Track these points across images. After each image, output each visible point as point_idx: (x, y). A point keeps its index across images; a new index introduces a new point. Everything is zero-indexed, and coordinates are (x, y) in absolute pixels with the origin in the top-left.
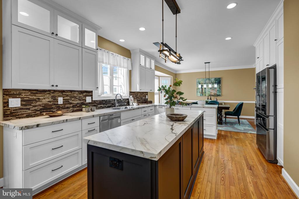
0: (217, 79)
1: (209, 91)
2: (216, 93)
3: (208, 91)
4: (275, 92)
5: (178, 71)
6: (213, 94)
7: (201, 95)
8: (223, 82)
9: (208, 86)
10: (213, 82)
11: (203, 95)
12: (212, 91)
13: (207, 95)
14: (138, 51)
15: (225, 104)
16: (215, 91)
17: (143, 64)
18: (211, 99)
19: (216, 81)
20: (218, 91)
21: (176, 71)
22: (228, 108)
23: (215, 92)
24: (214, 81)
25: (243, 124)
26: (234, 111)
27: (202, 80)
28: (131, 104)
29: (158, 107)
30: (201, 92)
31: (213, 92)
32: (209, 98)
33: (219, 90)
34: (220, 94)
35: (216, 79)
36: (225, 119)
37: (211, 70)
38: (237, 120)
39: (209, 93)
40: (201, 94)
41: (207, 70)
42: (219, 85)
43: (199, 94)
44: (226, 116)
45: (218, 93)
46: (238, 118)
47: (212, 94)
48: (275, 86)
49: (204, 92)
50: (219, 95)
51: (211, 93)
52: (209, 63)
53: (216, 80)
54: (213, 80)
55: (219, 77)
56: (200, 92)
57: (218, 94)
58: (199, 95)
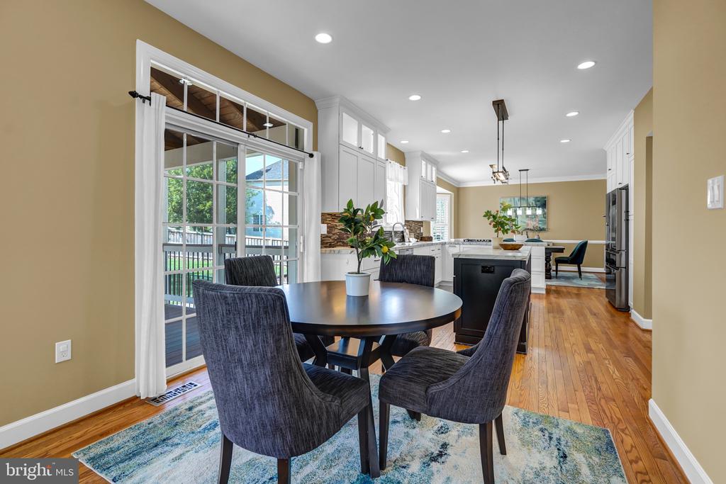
0: (539, 199)
1: (525, 222)
2: (537, 225)
3: (521, 221)
4: (627, 220)
5: (464, 182)
6: (532, 228)
8: (552, 205)
9: (524, 212)
10: (532, 204)
12: (529, 222)
14: (420, 153)
15: (553, 244)
16: (537, 221)
17: (424, 175)
18: (528, 237)
19: (538, 203)
20: (541, 221)
21: (459, 182)
22: (561, 250)
23: (535, 223)
24: (535, 202)
25: (587, 278)
26: (571, 256)
27: (511, 201)
28: (406, 239)
29: (447, 246)
31: (532, 224)
32: (525, 235)
33: (545, 219)
34: (545, 227)
35: (537, 200)
36: (555, 273)
37: (531, 181)
38: (577, 274)
39: (524, 224)
41: (524, 182)
42: (545, 211)
44: (557, 268)
45: (541, 225)
46: (580, 272)
47: (529, 227)
48: (627, 212)
50: (541, 230)
51: (528, 225)
52: (527, 170)
53: (539, 201)
54: (531, 200)
55: (544, 195)
57: (542, 227)
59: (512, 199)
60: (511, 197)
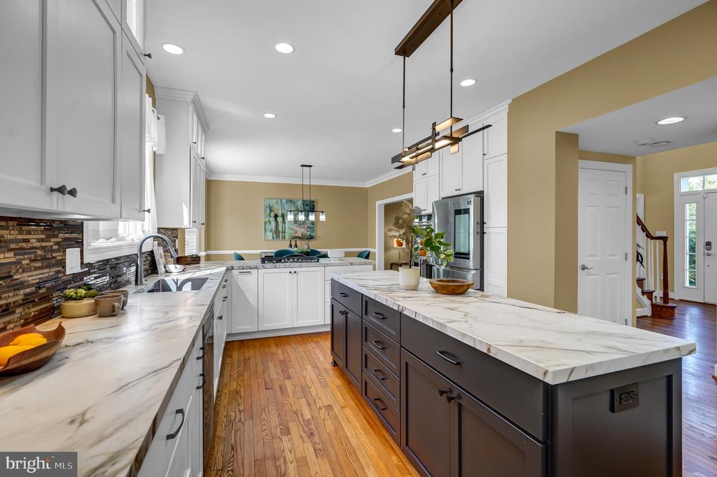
0: (307, 203)
1: (292, 229)
2: (306, 232)
3: (289, 228)
6: (300, 236)
7: (273, 238)
10: (299, 208)
11: (278, 237)
12: (298, 229)
13: (287, 237)
16: (303, 228)
18: (297, 247)
19: (306, 207)
20: (309, 228)
23: (303, 230)
24: (302, 206)
27: (278, 203)
30: (274, 229)
31: (300, 231)
32: (293, 243)
33: (312, 226)
34: (314, 235)
35: (304, 203)
39: (291, 232)
40: (275, 236)
43: (270, 235)
45: (309, 233)
47: (297, 235)
48: (483, 223)
49: (280, 229)
50: (311, 238)
51: (296, 232)
52: (310, 166)
53: (307, 205)
54: (300, 204)
55: (314, 198)
56: (271, 231)
57: (310, 235)
58: (271, 238)
59: (279, 201)
60: (277, 199)
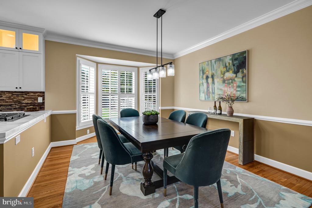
0: (236, 56)
1: (221, 89)
2: (235, 92)
3: (218, 89)
10: (227, 64)
11: (209, 97)
12: (226, 89)
16: (233, 87)
19: (235, 62)
20: (239, 87)
23: (232, 90)
24: (231, 62)
27: (208, 65)
30: (205, 90)
31: (229, 91)
32: (225, 106)
33: (243, 84)
34: (246, 95)
35: (234, 58)
39: (221, 93)
40: (206, 97)
42: (243, 72)
43: (203, 96)
45: (239, 93)
49: (211, 90)
50: (242, 99)
53: (236, 59)
54: (228, 60)
56: (204, 92)
57: (240, 96)
58: (203, 99)
59: (209, 63)
60: (208, 61)
